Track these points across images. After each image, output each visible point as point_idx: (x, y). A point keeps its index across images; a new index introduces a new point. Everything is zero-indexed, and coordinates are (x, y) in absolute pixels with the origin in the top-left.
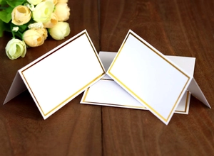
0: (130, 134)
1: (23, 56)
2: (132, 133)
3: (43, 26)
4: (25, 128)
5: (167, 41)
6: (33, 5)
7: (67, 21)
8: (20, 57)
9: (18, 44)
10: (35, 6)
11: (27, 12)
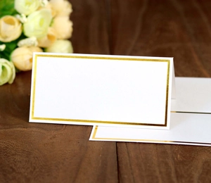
0: (157, 173)
1: (11, 82)
2: (161, 172)
3: (37, 43)
4: (11, 168)
5: (198, 63)
6: (24, 15)
7: (69, 39)
8: (7, 84)
9: (5, 65)
10: (27, 16)
11: (17, 24)
